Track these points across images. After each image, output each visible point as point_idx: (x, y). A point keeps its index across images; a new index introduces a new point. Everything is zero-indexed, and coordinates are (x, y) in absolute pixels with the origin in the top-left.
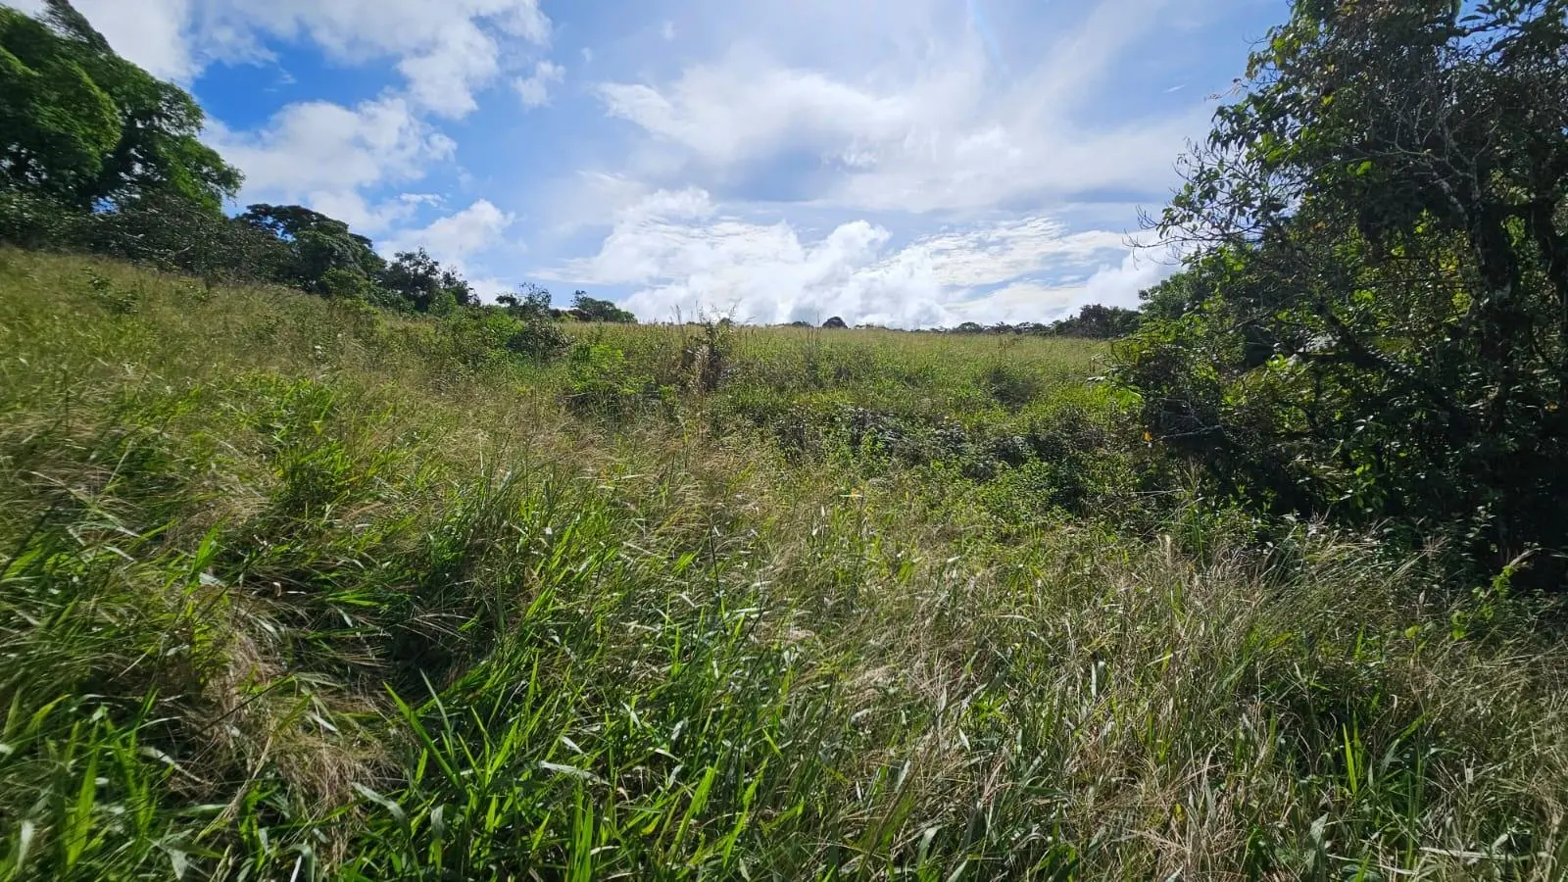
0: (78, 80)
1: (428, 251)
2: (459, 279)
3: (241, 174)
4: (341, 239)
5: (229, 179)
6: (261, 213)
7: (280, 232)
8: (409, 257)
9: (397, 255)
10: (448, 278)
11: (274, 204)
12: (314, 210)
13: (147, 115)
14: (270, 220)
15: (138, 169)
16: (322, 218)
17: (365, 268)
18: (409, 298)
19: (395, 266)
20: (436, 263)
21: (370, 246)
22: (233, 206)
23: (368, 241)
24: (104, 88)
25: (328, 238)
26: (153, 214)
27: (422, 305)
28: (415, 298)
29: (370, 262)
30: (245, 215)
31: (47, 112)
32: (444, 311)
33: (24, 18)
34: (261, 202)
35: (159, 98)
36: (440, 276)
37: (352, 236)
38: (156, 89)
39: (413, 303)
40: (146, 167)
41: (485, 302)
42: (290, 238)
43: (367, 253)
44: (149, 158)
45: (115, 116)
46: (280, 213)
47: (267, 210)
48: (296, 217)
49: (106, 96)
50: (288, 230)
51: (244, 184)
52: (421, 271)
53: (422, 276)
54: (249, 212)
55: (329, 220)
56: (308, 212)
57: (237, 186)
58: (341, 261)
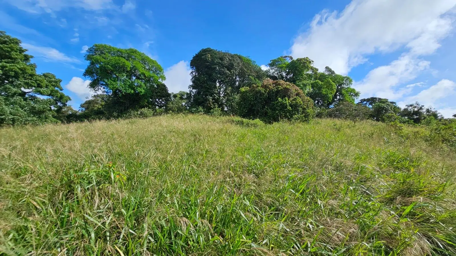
0: (330, 82)
1: (419, 102)
2: (433, 110)
3: (360, 93)
4: (387, 104)
5: (357, 94)
6: (363, 101)
7: (367, 105)
8: (411, 106)
9: (407, 106)
10: (428, 111)
11: (366, 98)
12: (378, 97)
13: (340, 85)
14: (365, 102)
15: (338, 97)
16: (380, 99)
17: (395, 111)
18: (411, 119)
19: (405, 109)
20: (423, 106)
21: (395, 104)
22: (357, 101)
23: (394, 103)
24: (333, 82)
25: (383, 104)
26: (341, 107)
27: (417, 121)
28: (413, 119)
29: (396, 109)
30: (359, 102)
31: (324, 90)
32: (428, 123)
33: (321, 73)
34: (363, 98)
35: (343, 80)
36: (424, 110)
37: (390, 102)
38: (343, 78)
39: (412, 121)
40: (340, 96)
41: (446, 117)
42: (371, 106)
43: (395, 107)
44: (341, 94)
45: (335, 87)
46: (368, 100)
47: (364, 100)
48: (372, 100)
49: (334, 83)
50: (371, 104)
51: (360, 95)
52: (416, 109)
53: (417, 111)
54: (360, 101)
55: (382, 99)
56: (376, 98)
57: (359, 96)
58: (387, 110)
